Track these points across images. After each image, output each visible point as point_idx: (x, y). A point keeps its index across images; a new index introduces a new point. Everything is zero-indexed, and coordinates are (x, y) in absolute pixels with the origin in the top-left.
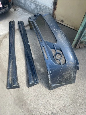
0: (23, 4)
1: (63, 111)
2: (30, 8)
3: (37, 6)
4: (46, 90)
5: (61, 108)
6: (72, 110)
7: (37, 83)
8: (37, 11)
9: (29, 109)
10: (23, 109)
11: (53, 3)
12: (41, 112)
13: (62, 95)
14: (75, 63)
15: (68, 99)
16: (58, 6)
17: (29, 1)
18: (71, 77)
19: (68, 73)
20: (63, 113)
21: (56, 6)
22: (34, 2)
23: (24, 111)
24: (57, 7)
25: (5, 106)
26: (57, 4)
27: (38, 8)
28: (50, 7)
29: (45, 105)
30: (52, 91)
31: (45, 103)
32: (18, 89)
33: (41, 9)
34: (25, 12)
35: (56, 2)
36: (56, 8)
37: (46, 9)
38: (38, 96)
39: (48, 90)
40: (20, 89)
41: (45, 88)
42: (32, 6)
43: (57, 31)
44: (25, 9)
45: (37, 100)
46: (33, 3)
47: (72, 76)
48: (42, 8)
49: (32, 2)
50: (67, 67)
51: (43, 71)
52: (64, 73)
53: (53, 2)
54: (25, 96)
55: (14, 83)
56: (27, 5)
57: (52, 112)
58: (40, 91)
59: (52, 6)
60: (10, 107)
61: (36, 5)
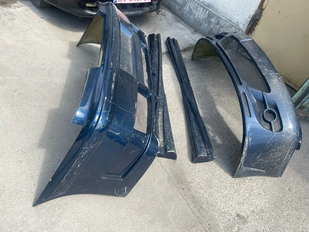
0: (179, 6)
1: (257, 217)
2: (192, 17)
3: (210, 15)
4: (226, 176)
5: (253, 212)
6: (273, 220)
7: (212, 159)
8: (206, 25)
9: (195, 198)
10: (185, 195)
11: (249, 19)
12: (217, 208)
13: (256, 191)
14: (297, 134)
15: (267, 200)
16: (258, 28)
17: (196, 2)
18: (282, 160)
19: (280, 151)
20: (258, 220)
21: (255, 26)
22: (207, 8)
23: (187, 199)
24: (255, 28)
25: (153, 182)
26: (257, 24)
27: (212, 20)
28: (241, 26)
29: (225, 200)
30: (237, 180)
31: (224, 195)
32: (174, 160)
33: (218, 23)
34: (178, 22)
35: (258, 20)
36: (254, 30)
37: (231, 28)
38: (211, 181)
39: (230, 177)
40: (177, 161)
41: (224, 172)
42: (200, 14)
43: (270, 72)
44: (180, 17)
45: (210, 187)
46: (203, 7)
47: (284, 158)
48: (222, 23)
49: (201, 6)
50: (282, 137)
51: (221, 143)
52: (274, 148)
53: (251, 17)
54: (187, 176)
55: (171, 148)
56: (187, 8)
57: (237, 213)
58: (215, 174)
59: (247, 26)
60: (162, 186)
61: (208, 15)
